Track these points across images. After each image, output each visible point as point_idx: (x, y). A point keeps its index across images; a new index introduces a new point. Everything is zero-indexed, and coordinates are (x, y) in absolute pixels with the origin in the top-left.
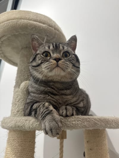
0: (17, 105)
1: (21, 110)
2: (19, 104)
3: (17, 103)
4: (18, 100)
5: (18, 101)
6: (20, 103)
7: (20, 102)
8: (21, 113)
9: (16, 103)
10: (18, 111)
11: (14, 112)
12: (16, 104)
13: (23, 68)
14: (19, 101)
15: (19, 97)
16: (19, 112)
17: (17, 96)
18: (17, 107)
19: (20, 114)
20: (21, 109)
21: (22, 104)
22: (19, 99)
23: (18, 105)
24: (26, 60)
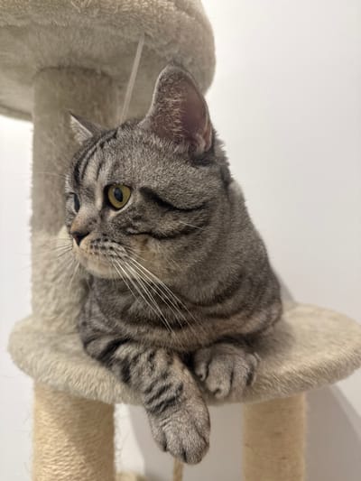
0: (53, 289)
1: (66, 310)
2: (58, 287)
3: (50, 284)
4: (52, 276)
5: (54, 279)
6: (61, 285)
7: (60, 282)
8: (68, 317)
9: (46, 283)
10: (57, 312)
11: (44, 315)
12: (48, 289)
13: (54, 158)
14: (58, 280)
15: (55, 267)
16: (62, 315)
17: (46, 262)
18: (54, 298)
19: (65, 319)
20: (67, 305)
21: (69, 289)
22: (55, 272)
23: (56, 291)
24: (61, 125)
